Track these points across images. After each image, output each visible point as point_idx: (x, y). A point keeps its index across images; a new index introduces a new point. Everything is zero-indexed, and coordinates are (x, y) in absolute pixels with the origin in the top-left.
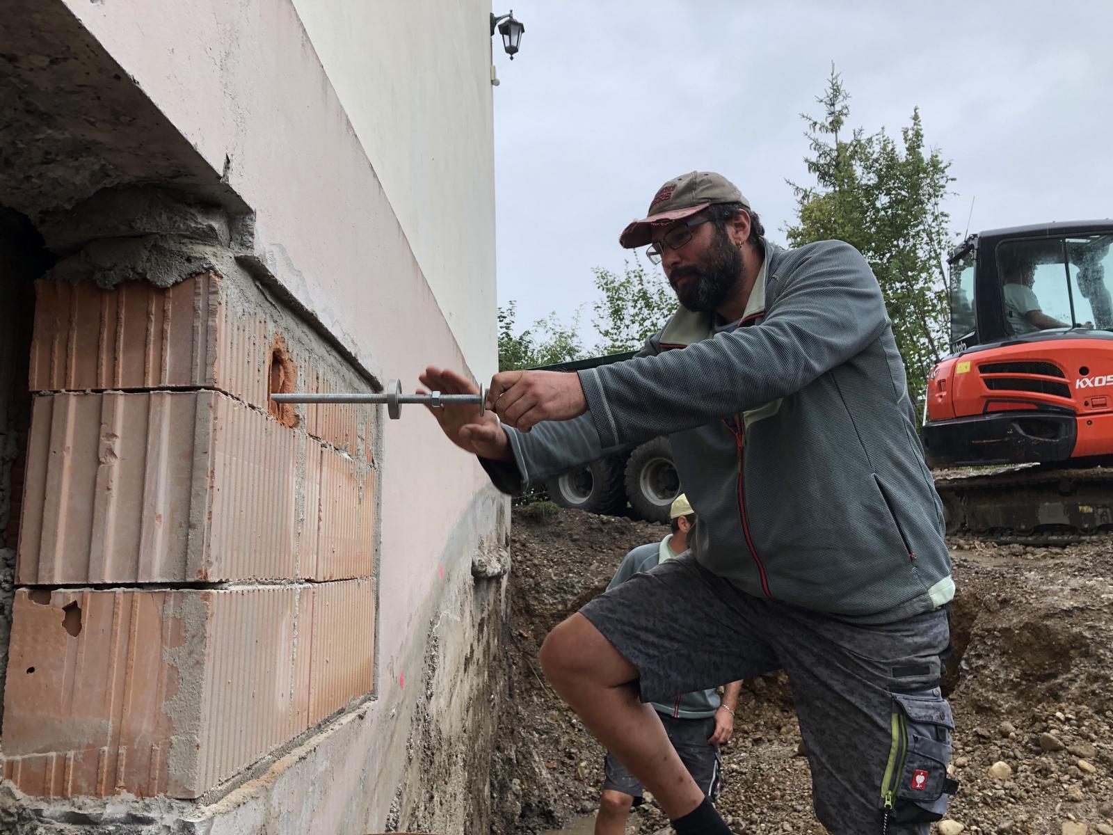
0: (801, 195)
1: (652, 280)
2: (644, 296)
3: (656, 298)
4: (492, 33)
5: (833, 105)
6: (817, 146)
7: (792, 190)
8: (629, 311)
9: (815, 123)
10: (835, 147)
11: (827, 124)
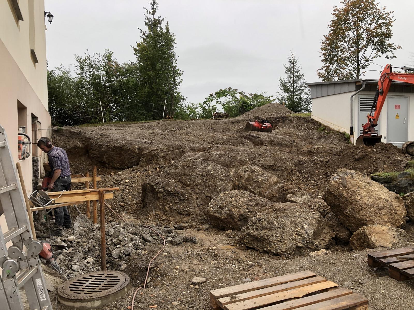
0: (142, 33)
1: (93, 60)
2: (90, 64)
3: (94, 65)
4: (45, 16)
5: (153, 6)
6: (148, 19)
7: (140, 31)
8: (86, 69)
9: (148, 11)
10: (153, 20)
11: (151, 12)
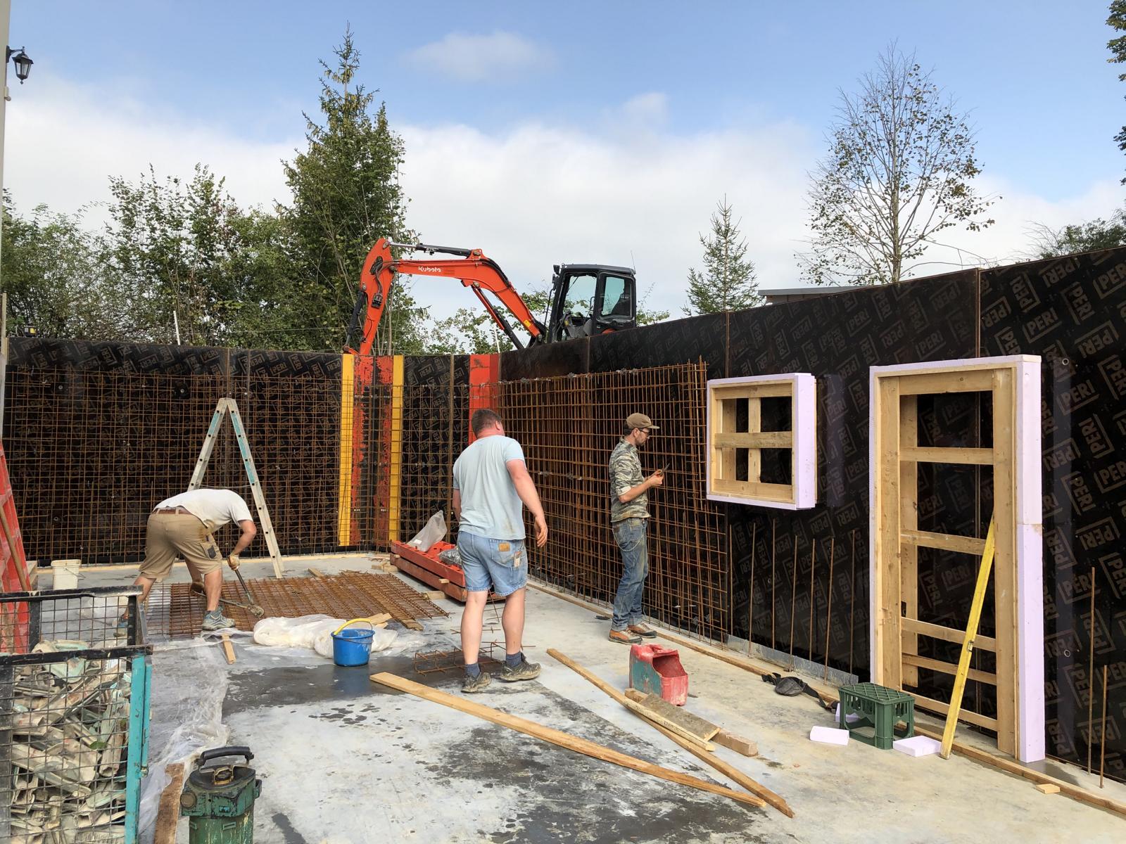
4: (7, 61)
5: (346, 58)
6: (329, 92)
7: (305, 122)
9: (330, 71)
10: (344, 97)
11: (339, 75)
